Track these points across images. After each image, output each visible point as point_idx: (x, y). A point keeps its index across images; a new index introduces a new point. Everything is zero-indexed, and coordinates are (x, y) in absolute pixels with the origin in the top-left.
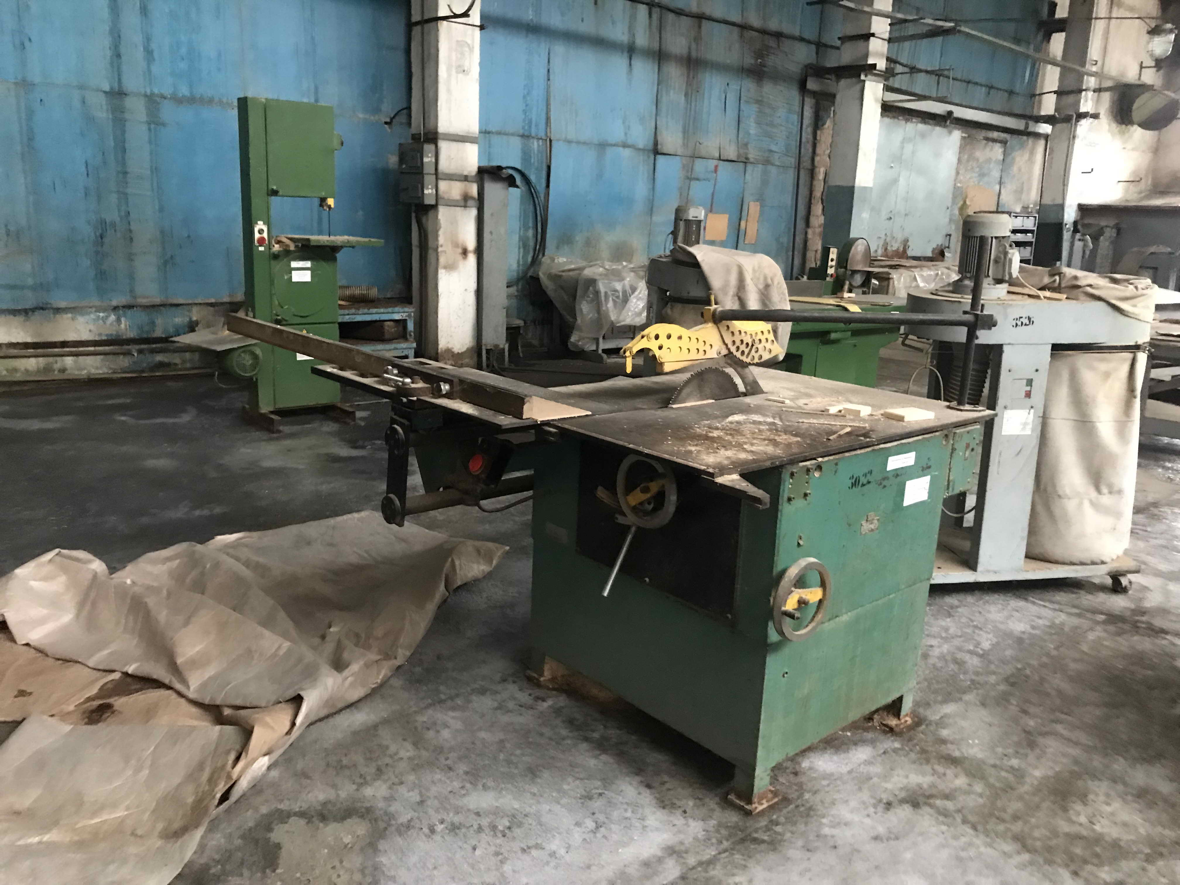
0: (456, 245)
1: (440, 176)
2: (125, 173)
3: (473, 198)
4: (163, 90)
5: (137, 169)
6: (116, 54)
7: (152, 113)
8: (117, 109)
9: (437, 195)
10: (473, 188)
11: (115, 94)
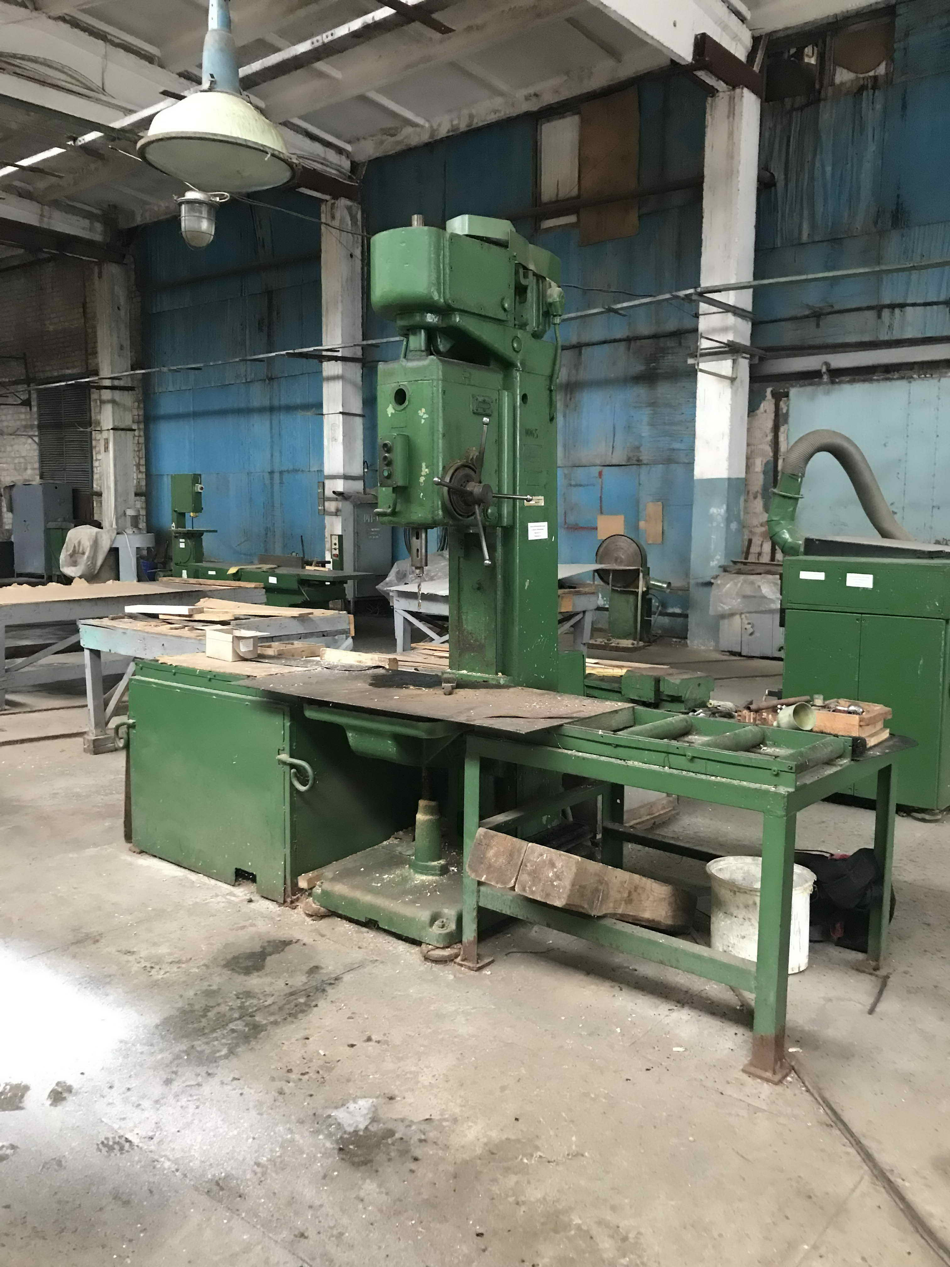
1: (326, 499)
2: (273, 506)
3: (340, 511)
4: (284, 468)
5: (277, 504)
6: (272, 456)
7: (281, 479)
8: (272, 479)
9: (324, 510)
10: (340, 504)
11: (272, 473)
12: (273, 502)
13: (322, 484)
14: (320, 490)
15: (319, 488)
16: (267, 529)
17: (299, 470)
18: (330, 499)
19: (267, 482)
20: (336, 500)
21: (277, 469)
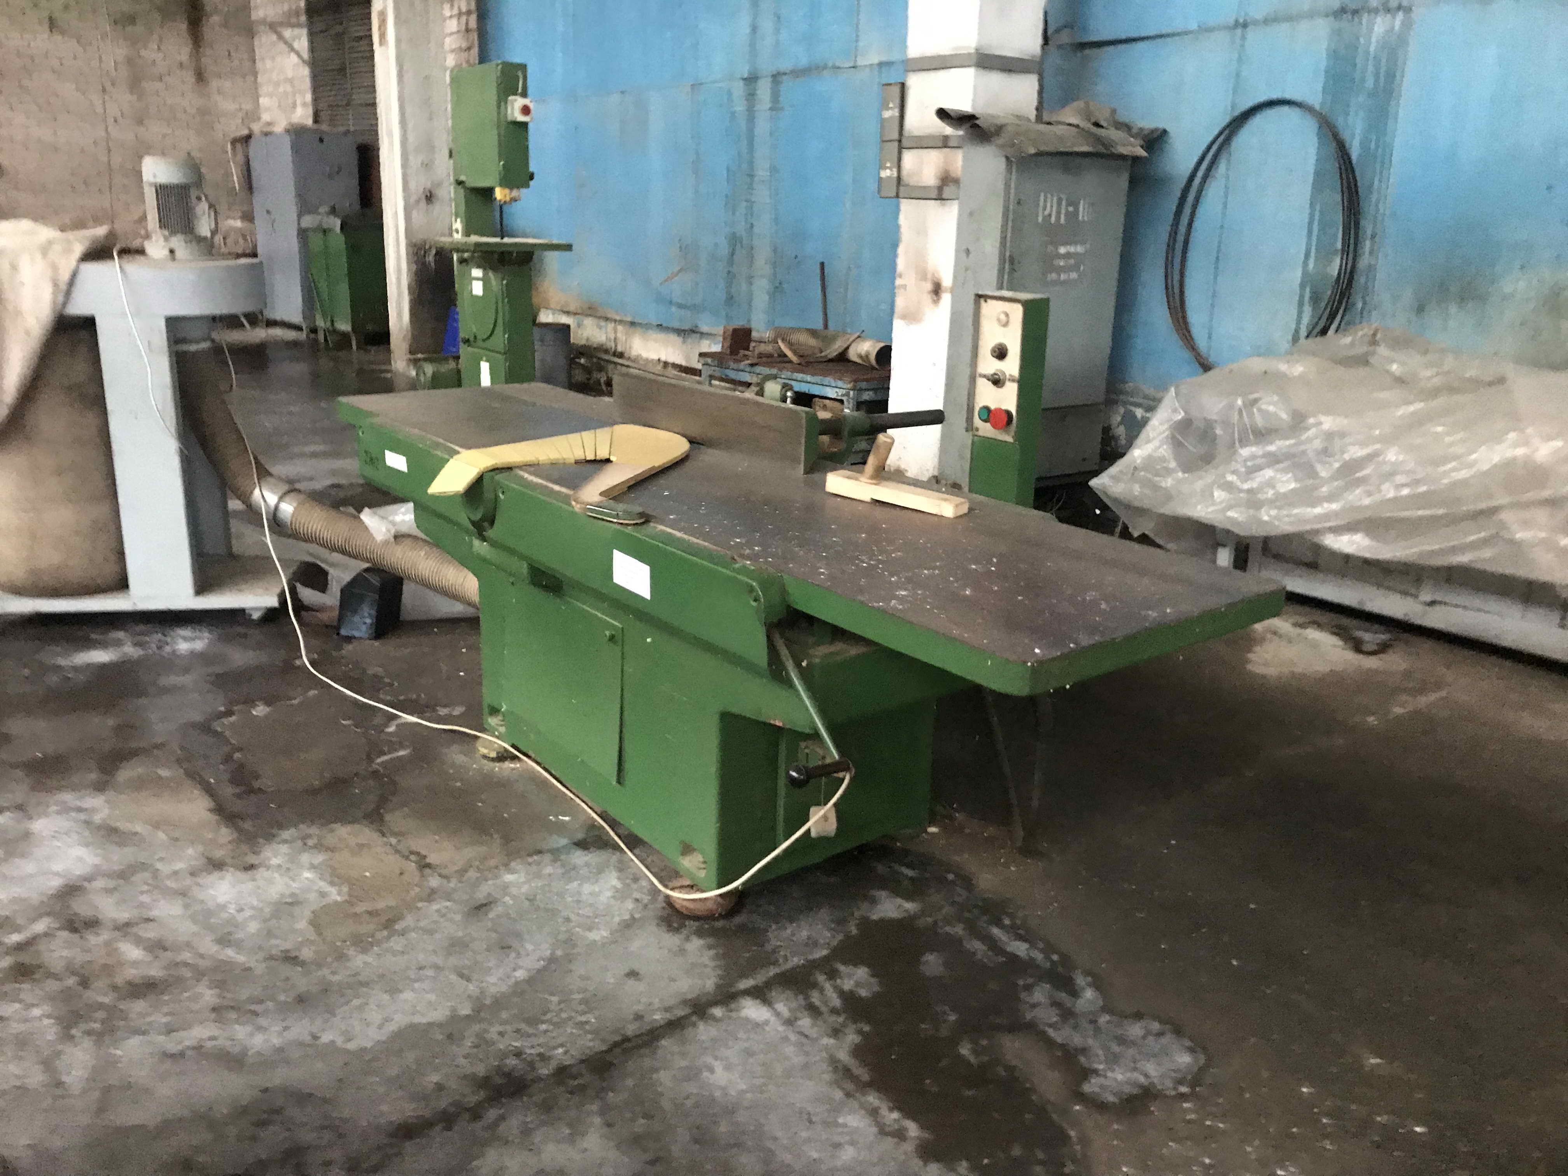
0: (923, 275)
1: (905, 143)
2: (751, 176)
3: (956, 181)
4: (785, 65)
5: (762, 172)
6: (754, 29)
7: (775, 96)
8: (751, 96)
9: (899, 178)
10: (957, 160)
11: (751, 80)
12: (751, 164)
13: (897, 90)
14: (892, 113)
15: (885, 106)
16: (734, 240)
17: (825, 67)
18: (924, 143)
19: (740, 107)
20: (944, 143)
21: (767, 65)
